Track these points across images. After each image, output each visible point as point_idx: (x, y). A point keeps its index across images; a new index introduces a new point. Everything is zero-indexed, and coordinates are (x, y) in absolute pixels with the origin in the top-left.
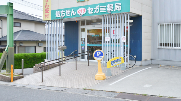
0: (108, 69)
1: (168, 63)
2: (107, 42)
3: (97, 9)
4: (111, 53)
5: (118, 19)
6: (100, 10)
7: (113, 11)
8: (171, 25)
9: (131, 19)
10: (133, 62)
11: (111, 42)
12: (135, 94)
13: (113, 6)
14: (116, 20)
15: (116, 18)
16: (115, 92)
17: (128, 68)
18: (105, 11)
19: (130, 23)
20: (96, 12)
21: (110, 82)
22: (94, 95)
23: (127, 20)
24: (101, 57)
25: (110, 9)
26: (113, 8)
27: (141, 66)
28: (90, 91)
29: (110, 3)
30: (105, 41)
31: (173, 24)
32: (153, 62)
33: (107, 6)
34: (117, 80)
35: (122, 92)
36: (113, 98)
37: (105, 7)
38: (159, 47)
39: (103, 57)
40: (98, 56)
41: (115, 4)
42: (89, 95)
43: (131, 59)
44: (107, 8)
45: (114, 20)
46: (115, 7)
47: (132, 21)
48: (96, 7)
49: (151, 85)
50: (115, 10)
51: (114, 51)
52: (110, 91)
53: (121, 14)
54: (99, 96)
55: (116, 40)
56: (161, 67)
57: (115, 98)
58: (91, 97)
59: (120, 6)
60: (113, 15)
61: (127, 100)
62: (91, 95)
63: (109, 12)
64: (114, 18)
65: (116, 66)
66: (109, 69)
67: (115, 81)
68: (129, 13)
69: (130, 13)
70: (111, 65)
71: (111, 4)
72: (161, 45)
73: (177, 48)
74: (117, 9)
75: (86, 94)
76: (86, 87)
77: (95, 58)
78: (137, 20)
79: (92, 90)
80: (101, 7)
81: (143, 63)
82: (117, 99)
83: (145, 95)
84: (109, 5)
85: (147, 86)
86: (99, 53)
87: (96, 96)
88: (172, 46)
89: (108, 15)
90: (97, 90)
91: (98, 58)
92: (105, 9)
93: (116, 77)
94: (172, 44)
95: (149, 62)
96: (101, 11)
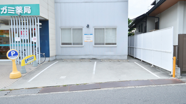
0: (22, 67)
1: (68, 57)
2: (18, 42)
3: (5, 10)
4: (22, 52)
5: (25, 22)
6: (7, 11)
7: (22, 13)
8: (70, 29)
9: (40, 22)
10: (44, 59)
11: (22, 42)
12: (56, 86)
13: (22, 8)
14: (24, 23)
15: (24, 20)
16: (36, 88)
17: (40, 64)
18: (14, 13)
19: (40, 26)
20: (3, 13)
21: (28, 79)
22: (15, 96)
23: (37, 22)
24: (16, 56)
25: (19, 10)
26: (22, 10)
27: (49, 61)
28: (9, 91)
29: (19, 5)
30: (15, 41)
31: (71, 29)
32: (57, 57)
33: (16, 8)
34: (33, 76)
35: (44, 87)
36: (38, 94)
37: (14, 8)
38: (62, 45)
39: (17, 56)
40: (12, 55)
41: (25, 7)
42: (10, 96)
43: (42, 56)
44: (16, 10)
45: (21, 23)
46: (25, 9)
47: (41, 24)
48: (3, 8)
49: (66, 76)
50: (24, 13)
51: (25, 50)
52: (31, 88)
53: (30, 16)
54: (22, 95)
55: (24, 40)
56: (65, 61)
57: (40, 94)
58: (13, 98)
59: (30, 10)
60: (22, 17)
61: (52, 93)
62: (12, 96)
63: (18, 14)
64: (21, 20)
65: (30, 63)
66: (24, 67)
67: (32, 77)
68: (38, 16)
69: (40, 16)
70: (25, 63)
71: (20, 7)
72: (63, 44)
73: (74, 46)
74: (26, 12)
75: (6, 96)
76: (2, 88)
77: (9, 57)
78: (45, 23)
79: (11, 90)
80: (9, 8)
81: (51, 59)
82: (42, 94)
83: (65, 86)
84: (17, 7)
85: (62, 77)
86: (13, 53)
87: (19, 96)
88: (71, 45)
89: (17, 17)
90: (17, 89)
91: (12, 57)
92: (14, 11)
93: (31, 73)
94: (71, 43)
95: (55, 58)
96: (9, 12)
